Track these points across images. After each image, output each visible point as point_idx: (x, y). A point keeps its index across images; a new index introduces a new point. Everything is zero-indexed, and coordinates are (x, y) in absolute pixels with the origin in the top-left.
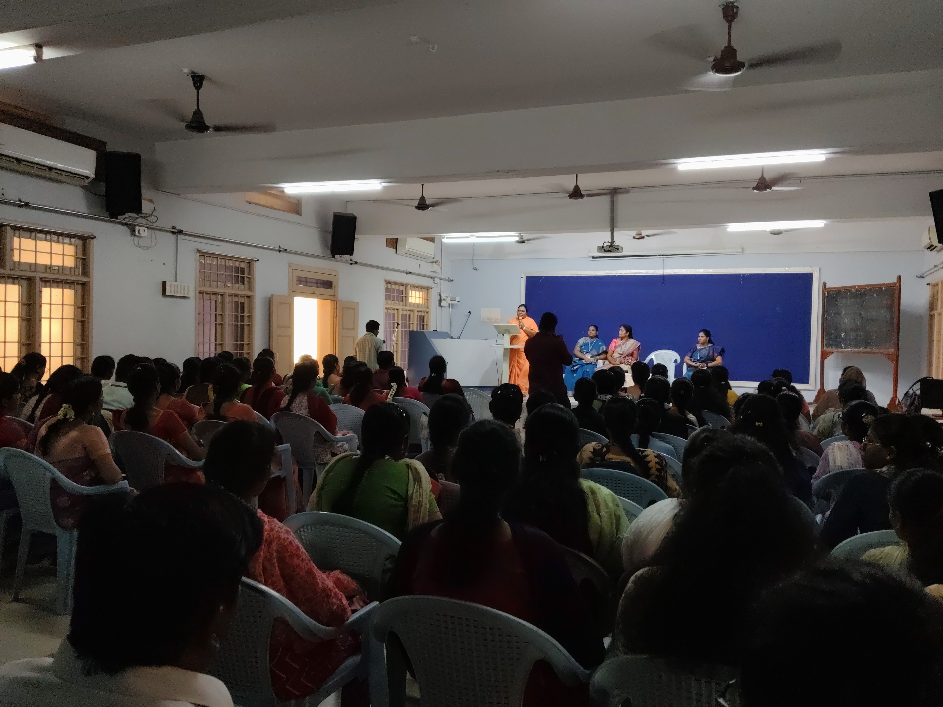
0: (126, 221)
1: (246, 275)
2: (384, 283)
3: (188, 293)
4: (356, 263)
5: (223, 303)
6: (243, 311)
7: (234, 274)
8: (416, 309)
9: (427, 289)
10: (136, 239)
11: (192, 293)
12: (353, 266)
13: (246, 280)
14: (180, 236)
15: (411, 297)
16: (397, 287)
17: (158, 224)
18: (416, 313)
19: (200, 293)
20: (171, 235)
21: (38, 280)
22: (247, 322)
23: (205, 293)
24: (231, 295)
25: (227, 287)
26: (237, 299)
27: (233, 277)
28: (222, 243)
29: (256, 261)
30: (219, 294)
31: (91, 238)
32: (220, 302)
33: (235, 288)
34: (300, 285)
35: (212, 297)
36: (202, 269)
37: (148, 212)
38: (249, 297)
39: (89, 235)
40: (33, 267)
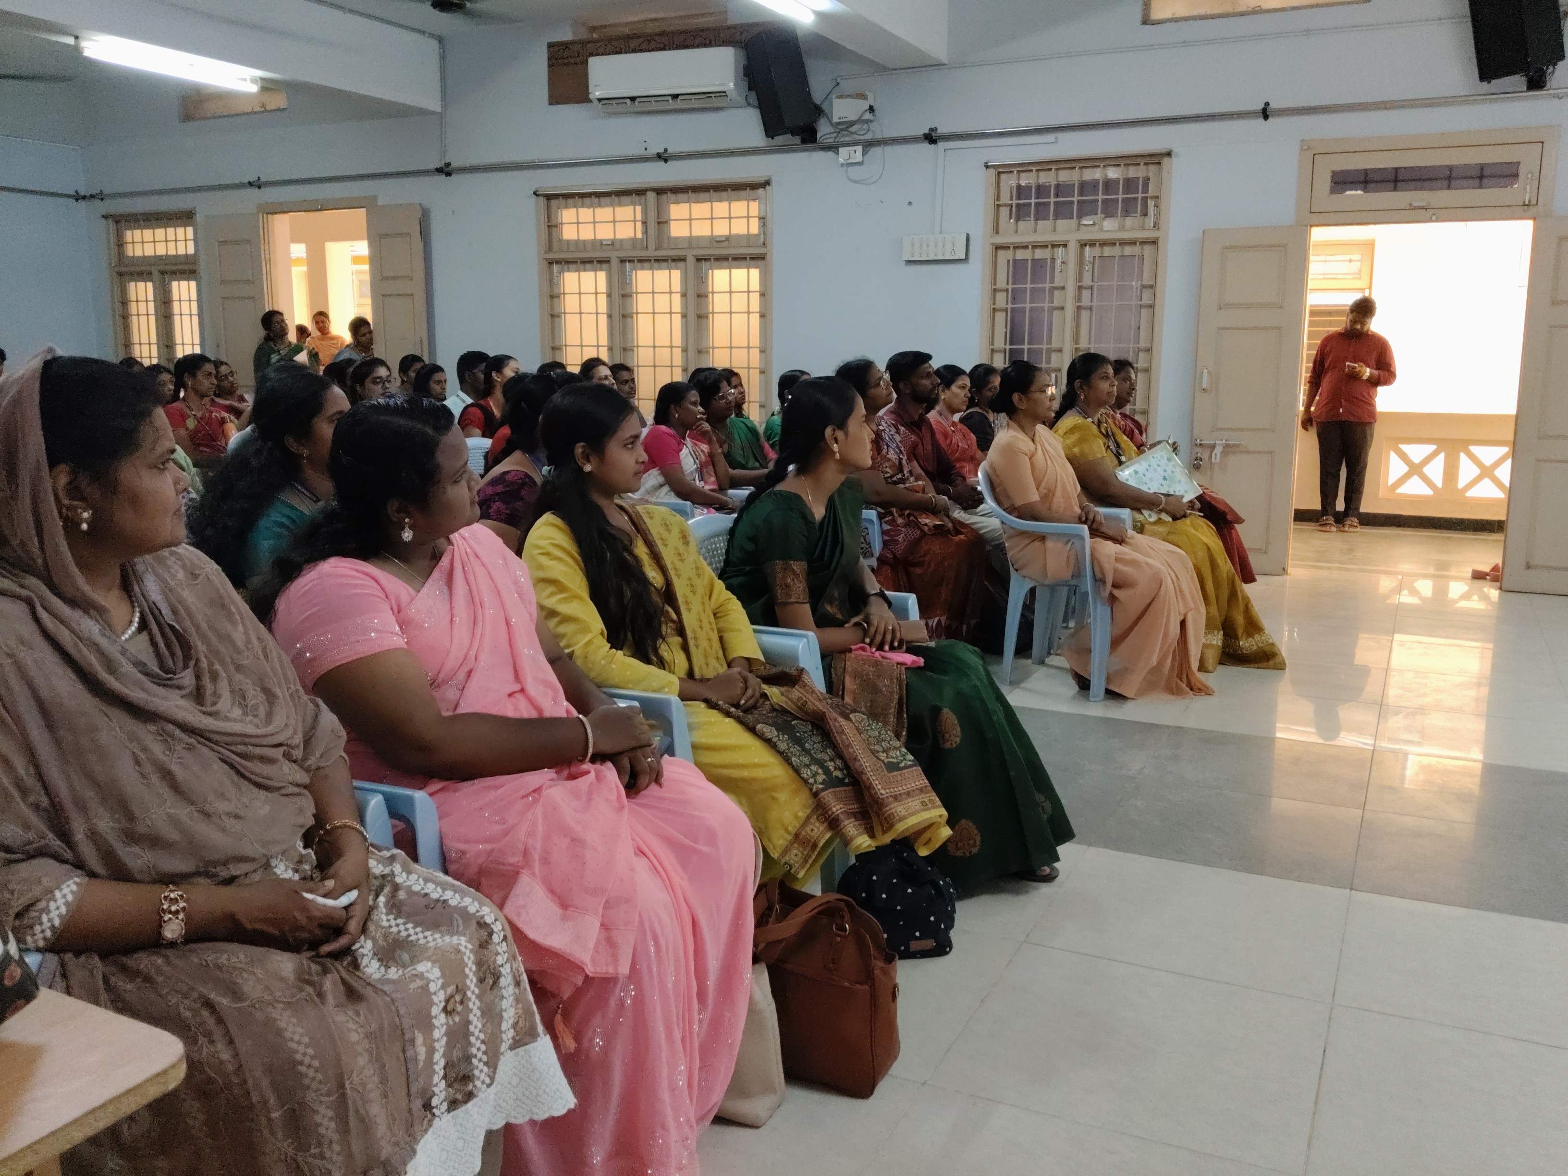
3: (953, 252)
7: (1101, 197)
13: (1150, 204)
14: (945, 145)
17: (880, 135)
21: (691, 260)
22: (1146, 301)
23: (1015, 248)
24: (1092, 244)
25: (1082, 227)
26: (1116, 251)
27: (1100, 203)
28: (1061, 136)
29: (1169, 154)
30: (1054, 246)
31: (766, 184)
32: (1063, 263)
33: (1110, 227)
34: (1348, 193)
35: (1039, 254)
36: (1011, 199)
37: (852, 117)
38: (1154, 242)
39: (762, 180)
40: (691, 241)
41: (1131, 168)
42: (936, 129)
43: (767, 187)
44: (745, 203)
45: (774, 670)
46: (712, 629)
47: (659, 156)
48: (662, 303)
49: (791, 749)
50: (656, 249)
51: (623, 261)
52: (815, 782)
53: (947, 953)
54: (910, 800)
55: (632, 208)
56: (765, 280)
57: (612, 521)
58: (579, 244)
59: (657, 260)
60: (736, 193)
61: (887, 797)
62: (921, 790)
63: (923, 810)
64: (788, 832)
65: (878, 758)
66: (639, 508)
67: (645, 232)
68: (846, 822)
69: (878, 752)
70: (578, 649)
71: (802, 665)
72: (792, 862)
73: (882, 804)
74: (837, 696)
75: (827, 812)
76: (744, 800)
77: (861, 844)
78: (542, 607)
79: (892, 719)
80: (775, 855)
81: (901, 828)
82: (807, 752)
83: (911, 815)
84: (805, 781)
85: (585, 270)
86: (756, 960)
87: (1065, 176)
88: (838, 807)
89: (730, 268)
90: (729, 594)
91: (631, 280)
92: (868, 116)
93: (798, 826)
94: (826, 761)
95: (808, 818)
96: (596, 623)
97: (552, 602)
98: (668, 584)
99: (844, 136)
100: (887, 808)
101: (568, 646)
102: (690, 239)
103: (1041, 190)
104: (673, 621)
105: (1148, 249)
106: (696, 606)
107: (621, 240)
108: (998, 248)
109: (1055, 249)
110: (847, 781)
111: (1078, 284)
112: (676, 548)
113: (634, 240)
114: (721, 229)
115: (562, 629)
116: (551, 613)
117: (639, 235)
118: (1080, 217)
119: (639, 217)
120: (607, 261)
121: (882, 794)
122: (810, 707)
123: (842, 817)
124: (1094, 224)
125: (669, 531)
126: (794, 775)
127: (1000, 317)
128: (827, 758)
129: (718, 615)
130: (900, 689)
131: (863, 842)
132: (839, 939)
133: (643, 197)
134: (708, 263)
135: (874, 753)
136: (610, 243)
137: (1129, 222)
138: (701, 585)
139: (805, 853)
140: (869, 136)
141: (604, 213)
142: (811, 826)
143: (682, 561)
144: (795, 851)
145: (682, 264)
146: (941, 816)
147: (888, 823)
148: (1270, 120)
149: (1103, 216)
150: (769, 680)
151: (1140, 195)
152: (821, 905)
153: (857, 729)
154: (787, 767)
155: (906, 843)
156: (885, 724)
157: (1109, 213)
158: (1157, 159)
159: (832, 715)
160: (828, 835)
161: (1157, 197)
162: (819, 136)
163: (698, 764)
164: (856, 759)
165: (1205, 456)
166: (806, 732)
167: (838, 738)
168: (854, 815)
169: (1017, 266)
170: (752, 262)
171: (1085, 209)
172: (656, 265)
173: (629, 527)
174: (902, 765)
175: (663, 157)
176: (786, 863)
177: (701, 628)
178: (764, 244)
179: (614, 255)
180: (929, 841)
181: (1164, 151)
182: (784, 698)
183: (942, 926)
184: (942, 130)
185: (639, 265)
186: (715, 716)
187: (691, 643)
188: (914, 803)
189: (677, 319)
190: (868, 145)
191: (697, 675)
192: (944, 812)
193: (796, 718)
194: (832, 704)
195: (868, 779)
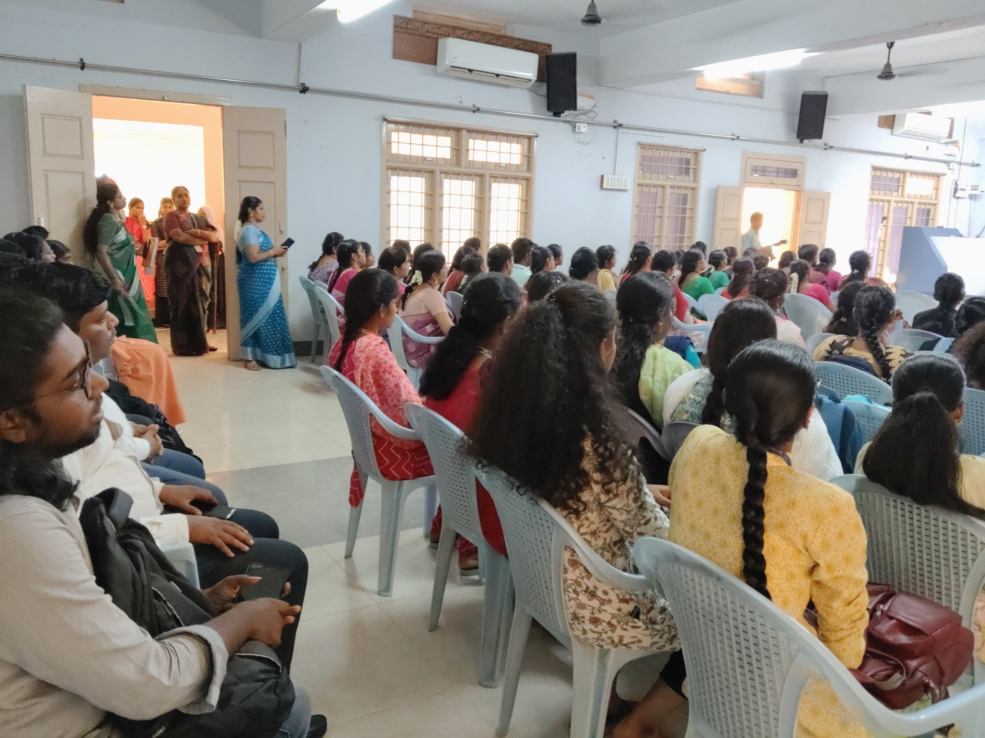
0: (568, 119)
1: (692, 166)
2: (869, 169)
3: (625, 186)
4: (831, 147)
5: (663, 196)
6: (685, 203)
7: (678, 166)
8: (917, 201)
9: (938, 176)
10: (577, 135)
11: (630, 186)
12: (827, 151)
13: (691, 172)
14: (621, 130)
15: (911, 185)
16: (890, 175)
17: (597, 120)
18: (917, 206)
19: (640, 185)
20: (612, 129)
22: (689, 215)
23: (645, 186)
24: (673, 187)
25: (669, 179)
28: (666, 134)
29: (703, 151)
32: (661, 195)
34: (755, 175)
35: (652, 190)
36: (643, 162)
38: (693, 189)
40: (485, 165)
42: (618, 121)
58: (408, 158)
59: (464, 175)
67: (452, 155)
89: (509, 183)
105: (690, 191)
107: (438, 159)
109: (659, 188)
113: (444, 159)
117: (448, 156)
119: (450, 144)
124: (673, 178)
136: (431, 159)
161: (695, 169)
162: (565, 115)
178: (528, 171)
181: (701, 149)
184: (620, 123)
190: (591, 124)
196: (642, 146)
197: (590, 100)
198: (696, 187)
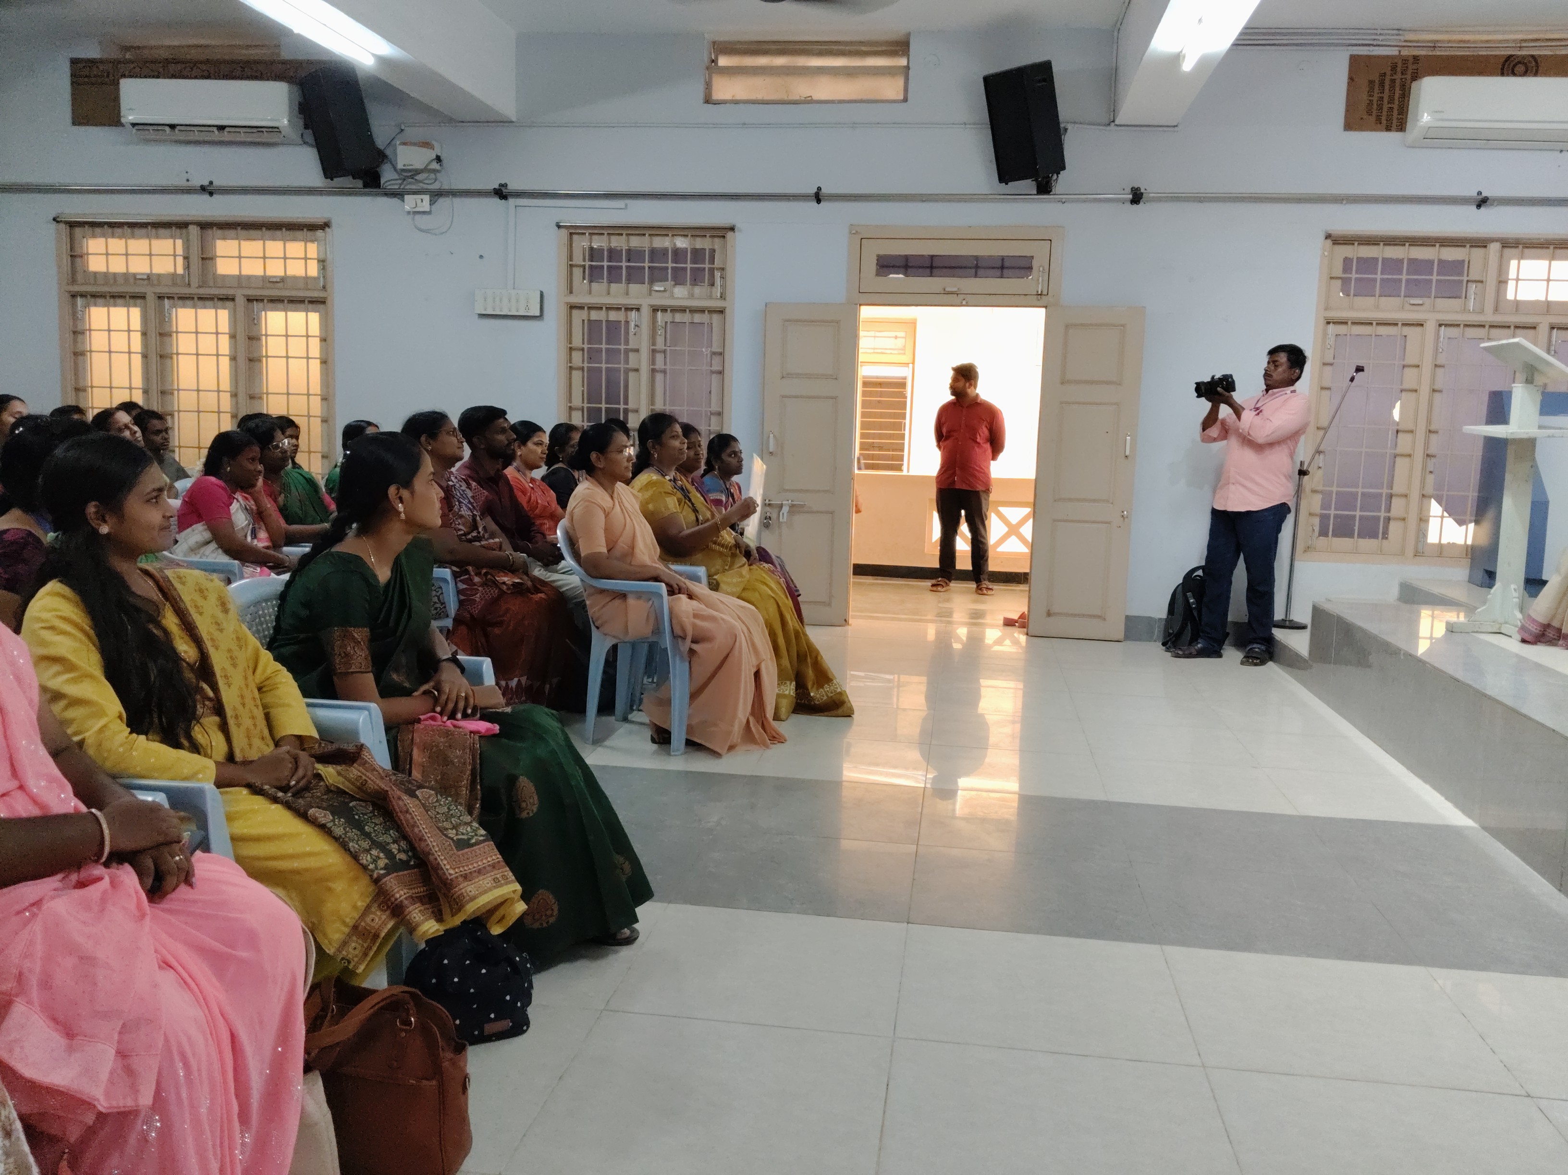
1: (714, 264)
3: (528, 309)
7: (671, 265)
13: (707, 275)
14: (516, 201)
15: (1517, 280)
17: (448, 185)
21: (240, 301)
22: (716, 367)
23: (589, 308)
24: (664, 310)
25: (653, 293)
26: (686, 317)
27: (670, 271)
28: (632, 203)
29: (732, 229)
30: (628, 309)
31: (325, 226)
32: (636, 326)
33: (680, 294)
34: (891, 276)
35: (613, 316)
36: (584, 260)
37: (418, 165)
38: (721, 312)
39: (321, 221)
40: (241, 280)
41: (698, 240)
42: (506, 185)
43: (327, 229)
44: (303, 244)
45: (331, 748)
46: (257, 706)
47: (203, 189)
48: (207, 343)
49: (349, 834)
50: (200, 287)
51: (161, 298)
52: (376, 868)
53: (524, 1032)
54: (481, 878)
55: (171, 241)
56: (326, 324)
57: (134, 589)
58: (107, 277)
59: (200, 299)
60: (291, 233)
61: (457, 877)
62: (493, 866)
63: (495, 887)
64: (344, 923)
65: (446, 836)
66: (169, 573)
67: (187, 267)
68: (411, 908)
69: (447, 829)
70: (90, 735)
71: (363, 740)
72: (350, 956)
73: (451, 885)
74: (403, 772)
75: (389, 900)
76: (294, 895)
77: (427, 931)
78: (44, 689)
79: (464, 792)
80: (330, 951)
81: (471, 909)
82: (367, 835)
83: (482, 894)
84: (365, 868)
85: (115, 305)
86: (308, 1069)
87: (636, 242)
88: (402, 893)
89: (285, 310)
90: (278, 666)
91: (170, 318)
92: (435, 166)
93: (357, 917)
94: (388, 843)
95: (368, 908)
96: (113, 705)
97: (59, 682)
98: (204, 657)
99: (410, 183)
100: (456, 889)
101: (76, 734)
102: (239, 277)
103: (613, 254)
104: (210, 699)
105: (716, 317)
106: (237, 679)
107: (159, 275)
108: (572, 307)
109: (629, 313)
110: (412, 863)
111: (652, 347)
112: (213, 616)
113: (174, 276)
114: (275, 270)
115: (71, 714)
116: (56, 696)
117: (180, 271)
118: (652, 281)
119: (180, 251)
120: (143, 297)
121: (451, 874)
122: (371, 785)
123: (406, 902)
124: (665, 291)
125: (205, 598)
126: (353, 861)
127: (577, 375)
128: (389, 840)
129: (264, 689)
130: (474, 759)
131: (430, 927)
132: (403, 1034)
133: (184, 231)
134: (261, 305)
135: (443, 831)
136: (145, 277)
137: (697, 290)
138: (243, 657)
139: (365, 945)
140: (436, 186)
141: (139, 245)
142: (372, 916)
143: (221, 630)
144: (353, 945)
145: (229, 304)
146: (514, 892)
147: (457, 905)
148: (822, 203)
149: (673, 283)
150: (325, 759)
151: (707, 266)
152: (382, 1000)
153: (423, 805)
154: (343, 851)
155: (478, 922)
156: (456, 797)
157: (678, 280)
158: (723, 232)
159: (395, 793)
160: (390, 924)
161: (723, 269)
162: (382, 181)
163: (240, 860)
164: (420, 840)
165: (774, 516)
166: (366, 814)
167: (402, 818)
168: (421, 899)
169: (593, 327)
170: (310, 306)
171: (657, 276)
172: (200, 303)
173: (155, 595)
174: (473, 841)
175: (208, 190)
176: (343, 959)
177: (244, 705)
178: (324, 287)
179: (150, 291)
180: (503, 917)
181: (727, 226)
182: (341, 779)
183: (519, 1004)
184: (513, 186)
185: (180, 302)
186: (259, 802)
187: (231, 722)
188: (486, 881)
189: (225, 362)
190: (437, 195)
191: (238, 757)
192: (518, 887)
193: (353, 798)
194: (396, 780)
195: (436, 859)
196: (574, 231)
197: (424, 150)
198: (725, 308)
